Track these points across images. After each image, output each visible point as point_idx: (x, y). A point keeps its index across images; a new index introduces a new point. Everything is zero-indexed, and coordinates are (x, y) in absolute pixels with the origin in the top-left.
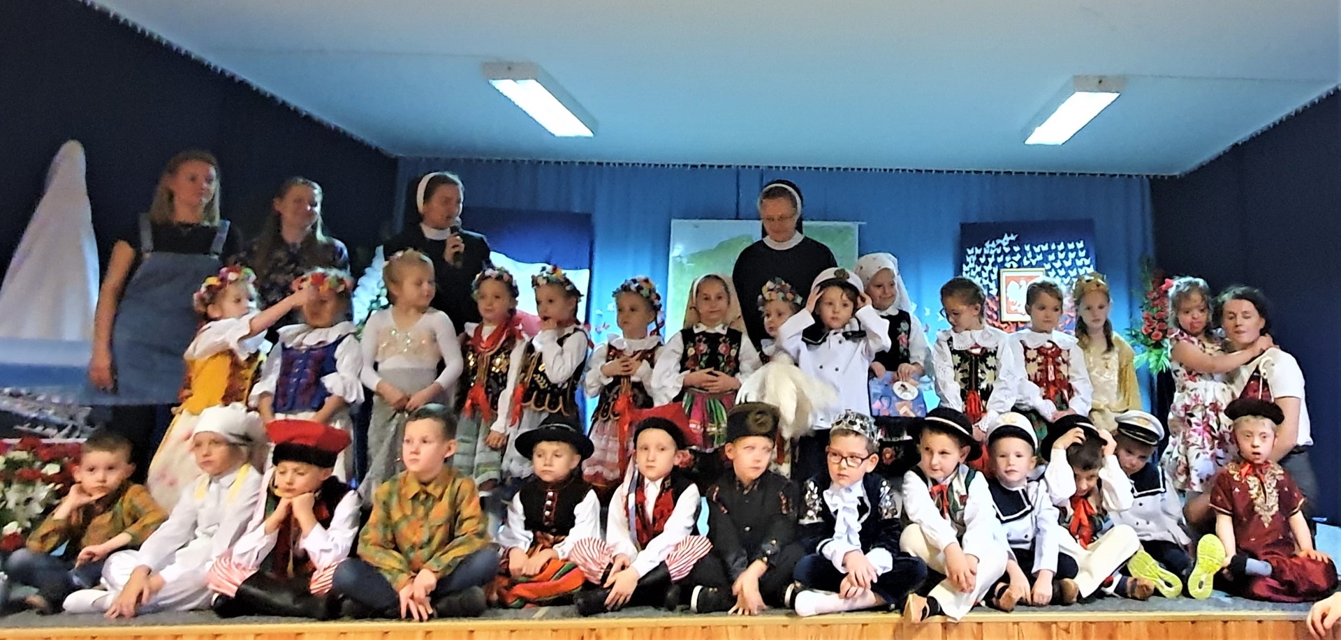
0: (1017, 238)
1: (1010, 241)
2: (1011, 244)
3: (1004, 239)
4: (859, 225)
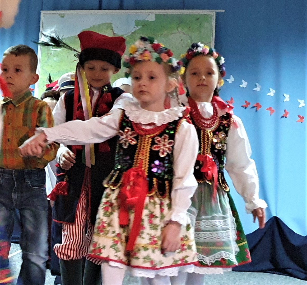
4: (216, 12)
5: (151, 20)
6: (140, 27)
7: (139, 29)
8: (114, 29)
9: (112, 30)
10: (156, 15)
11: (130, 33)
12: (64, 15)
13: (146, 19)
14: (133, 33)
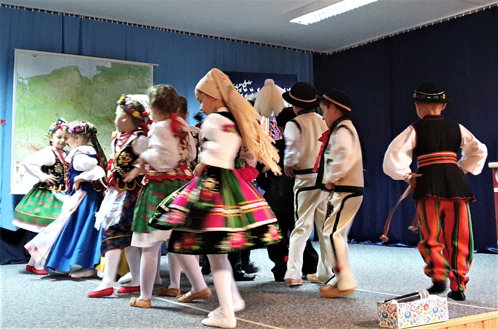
0: (251, 83)
1: (248, 85)
2: (248, 87)
3: (244, 83)
4: (154, 66)
5: (108, 67)
6: (100, 72)
7: (99, 74)
8: (80, 71)
9: (79, 72)
10: (112, 63)
11: (93, 76)
12: (37, 55)
13: (105, 66)
14: (95, 76)
